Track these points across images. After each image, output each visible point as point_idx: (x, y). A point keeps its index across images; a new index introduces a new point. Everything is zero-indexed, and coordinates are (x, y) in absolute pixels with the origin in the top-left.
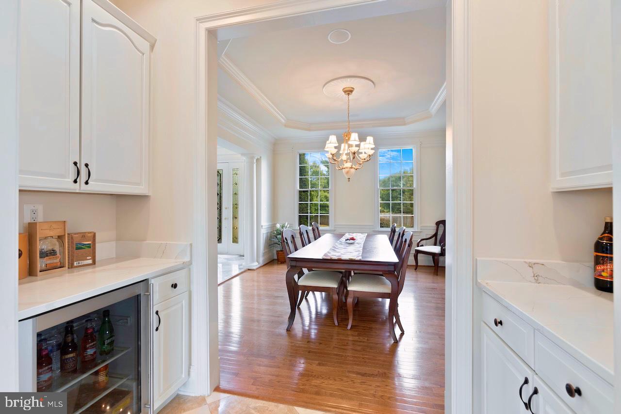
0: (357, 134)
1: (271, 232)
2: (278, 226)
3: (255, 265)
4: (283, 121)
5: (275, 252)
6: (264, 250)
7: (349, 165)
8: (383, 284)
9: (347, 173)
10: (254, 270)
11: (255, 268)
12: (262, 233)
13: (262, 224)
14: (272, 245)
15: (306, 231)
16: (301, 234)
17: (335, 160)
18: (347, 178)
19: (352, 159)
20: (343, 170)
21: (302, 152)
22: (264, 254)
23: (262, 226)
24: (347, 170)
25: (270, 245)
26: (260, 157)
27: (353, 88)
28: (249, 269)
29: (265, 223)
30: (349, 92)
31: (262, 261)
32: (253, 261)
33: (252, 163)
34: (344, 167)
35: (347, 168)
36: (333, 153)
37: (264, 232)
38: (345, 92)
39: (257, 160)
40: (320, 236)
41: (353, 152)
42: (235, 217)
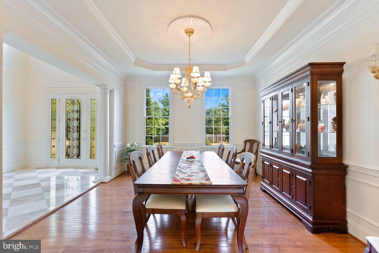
0: (198, 68)
1: (123, 150)
2: (128, 145)
3: (108, 178)
4: (133, 60)
5: (126, 166)
6: (117, 164)
7: (190, 94)
8: (229, 203)
9: (188, 101)
10: (106, 183)
11: (107, 181)
12: (114, 151)
13: (114, 144)
14: (123, 160)
15: (153, 151)
16: (148, 154)
17: (178, 89)
18: (188, 106)
19: (193, 89)
20: (185, 99)
21: (148, 87)
22: (116, 168)
23: (114, 146)
24: (188, 99)
25: (121, 161)
26: (113, 89)
27: (193, 30)
28: (102, 183)
29: (117, 143)
30: (190, 32)
31: (114, 174)
32: (106, 175)
33: (106, 93)
34: (186, 96)
35: (188, 97)
36: (177, 83)
37: (116, 150)
38: (186, 33)
39: (110, 91)
40: (163, 155)
41: (194, 82)
42: (92, 139)
